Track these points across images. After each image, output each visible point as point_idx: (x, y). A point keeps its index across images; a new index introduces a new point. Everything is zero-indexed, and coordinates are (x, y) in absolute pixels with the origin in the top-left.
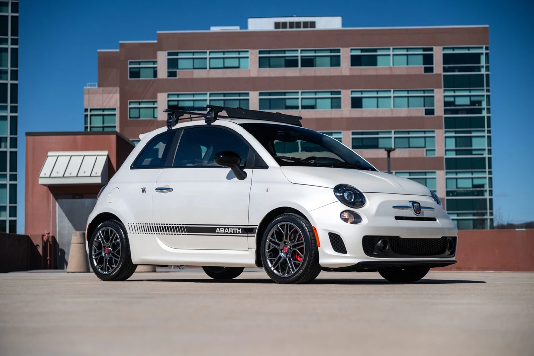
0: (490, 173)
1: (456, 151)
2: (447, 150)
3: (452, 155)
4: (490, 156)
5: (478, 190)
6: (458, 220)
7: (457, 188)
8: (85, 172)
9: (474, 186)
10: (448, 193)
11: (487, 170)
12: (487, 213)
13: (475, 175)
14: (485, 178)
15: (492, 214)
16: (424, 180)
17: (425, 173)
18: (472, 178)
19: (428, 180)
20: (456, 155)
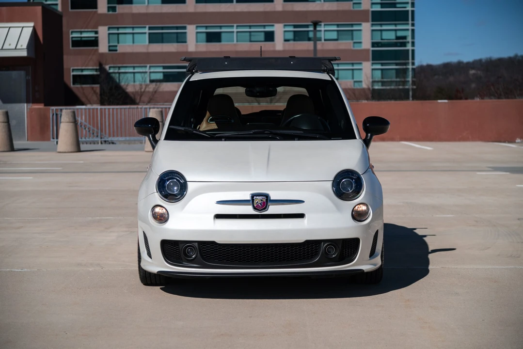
0: (413, 25)
1: (381, 4)
2: (373, 4)
3: (378, 8)
4: (413, 9)
5: (401, 41)
6: (382, 70)
7: (382, 39)
8: (10, 45)
9: (398, 38)
10: (374, 44)
11: (410, 22)
12: (408, 63)
13: (399, 27)
14: (408, 30)
15: (413, 64)
16: (350, 32)
17: (352, 25)
18: (396, 30)
19: (354, 32)
20: (382, 7)
